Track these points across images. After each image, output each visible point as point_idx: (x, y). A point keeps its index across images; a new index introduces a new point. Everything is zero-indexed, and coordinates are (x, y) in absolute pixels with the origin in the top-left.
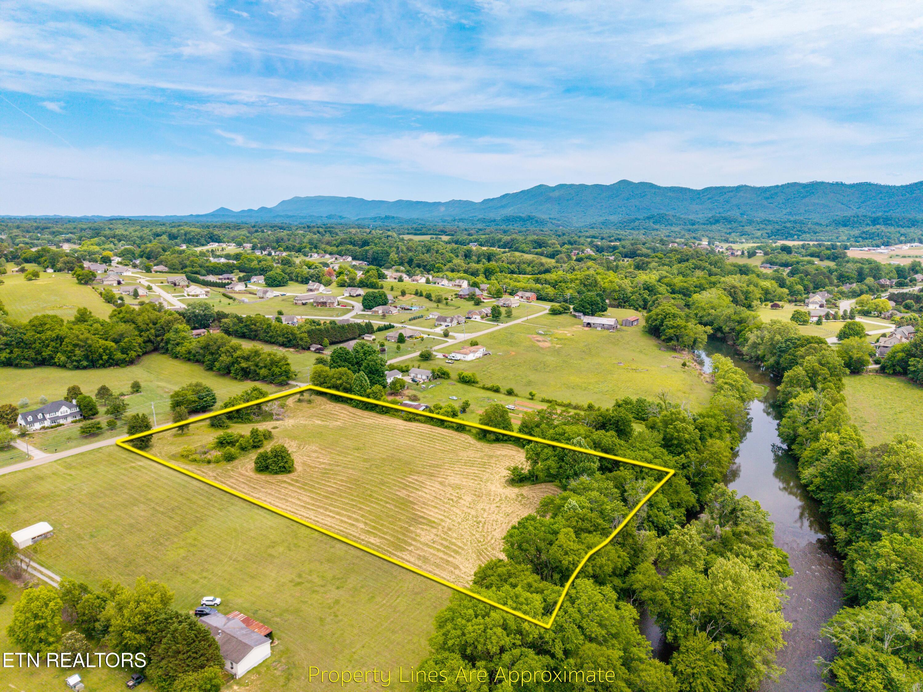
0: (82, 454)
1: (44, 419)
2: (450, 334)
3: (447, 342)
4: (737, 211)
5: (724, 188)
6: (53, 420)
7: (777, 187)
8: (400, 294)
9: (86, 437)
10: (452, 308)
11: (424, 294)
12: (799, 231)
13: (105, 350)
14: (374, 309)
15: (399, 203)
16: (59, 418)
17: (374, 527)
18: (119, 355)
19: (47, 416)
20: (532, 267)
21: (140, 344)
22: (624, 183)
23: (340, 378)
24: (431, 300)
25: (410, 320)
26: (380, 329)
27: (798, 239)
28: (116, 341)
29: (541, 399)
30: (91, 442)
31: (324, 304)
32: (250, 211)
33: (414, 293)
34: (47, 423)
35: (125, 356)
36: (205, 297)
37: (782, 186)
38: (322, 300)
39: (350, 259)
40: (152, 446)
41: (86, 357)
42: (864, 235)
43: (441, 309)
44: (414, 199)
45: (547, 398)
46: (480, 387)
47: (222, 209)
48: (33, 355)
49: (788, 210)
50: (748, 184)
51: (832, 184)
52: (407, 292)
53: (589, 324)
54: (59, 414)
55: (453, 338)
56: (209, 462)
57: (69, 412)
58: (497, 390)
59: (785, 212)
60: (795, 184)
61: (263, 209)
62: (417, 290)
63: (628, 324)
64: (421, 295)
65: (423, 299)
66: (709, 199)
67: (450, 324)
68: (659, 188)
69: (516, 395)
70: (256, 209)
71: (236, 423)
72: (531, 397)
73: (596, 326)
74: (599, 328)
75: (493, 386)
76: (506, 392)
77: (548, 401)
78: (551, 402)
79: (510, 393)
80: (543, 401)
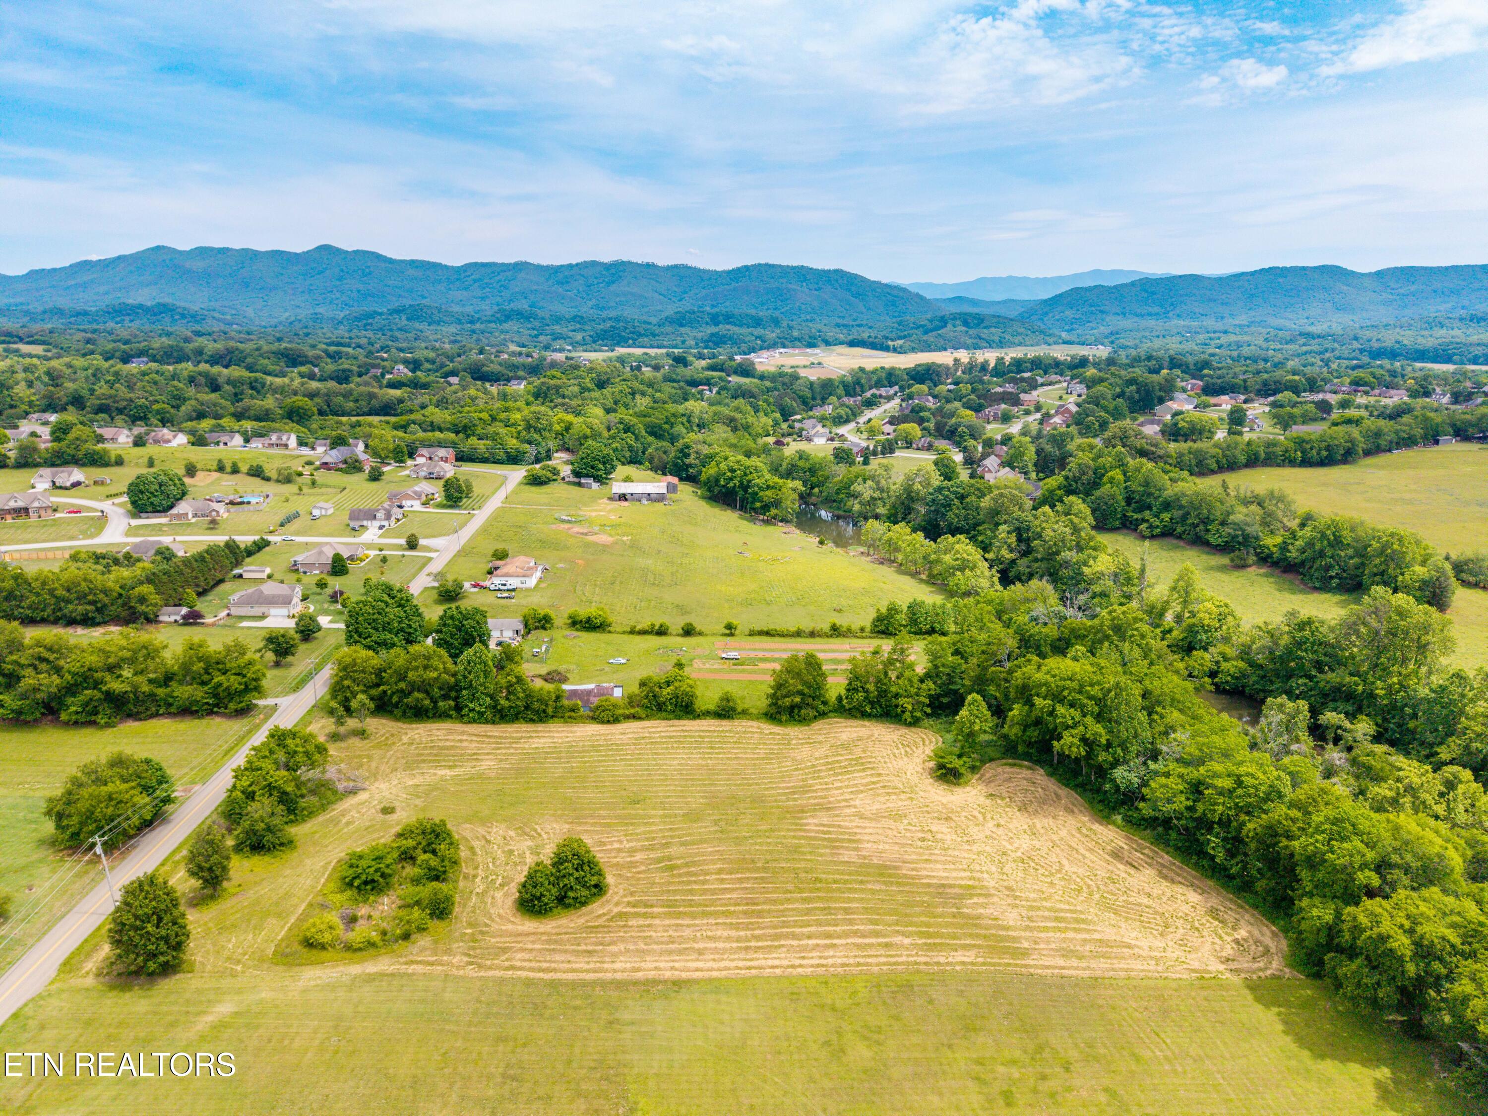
2: (422, 542)
3: (430, 558)
4: (524, 301)
5: (494, 264)
7: (570, 266)
8: (184, 472)
11: (244, 468)
12: (633, 333)
14: (173, 512)
22: (325, 249)
24: (268, 479)
25: (282, 525)
26: (250, 552)
27: (634, 346)
29: (747, 633)
31: (20, 512)
33: (215, 467)
37: (577, 265)
38: (13, 504)
42: (714, 339)
43: (316, 494)
49: (594, 302)
50: (530, 260)
51: (641, 265)
52: (199, 466)
53: (622, 497)
55: (429, 549)
58: (661, 632)
59: (590, 304)
60: (594, 264)
62: (220, 461)
64: (235, 471)
66: (475, 281)
67: (386, 523)
68: (391, 261)
69: (700, 634)
72: (728, 632)
73: (636, 498)
74: (644, 501)
75: (653, 625)
76: (681, 631)
77: (761, 633)
78: (767, 633)
79: (688, 632)
80: (752, 634)
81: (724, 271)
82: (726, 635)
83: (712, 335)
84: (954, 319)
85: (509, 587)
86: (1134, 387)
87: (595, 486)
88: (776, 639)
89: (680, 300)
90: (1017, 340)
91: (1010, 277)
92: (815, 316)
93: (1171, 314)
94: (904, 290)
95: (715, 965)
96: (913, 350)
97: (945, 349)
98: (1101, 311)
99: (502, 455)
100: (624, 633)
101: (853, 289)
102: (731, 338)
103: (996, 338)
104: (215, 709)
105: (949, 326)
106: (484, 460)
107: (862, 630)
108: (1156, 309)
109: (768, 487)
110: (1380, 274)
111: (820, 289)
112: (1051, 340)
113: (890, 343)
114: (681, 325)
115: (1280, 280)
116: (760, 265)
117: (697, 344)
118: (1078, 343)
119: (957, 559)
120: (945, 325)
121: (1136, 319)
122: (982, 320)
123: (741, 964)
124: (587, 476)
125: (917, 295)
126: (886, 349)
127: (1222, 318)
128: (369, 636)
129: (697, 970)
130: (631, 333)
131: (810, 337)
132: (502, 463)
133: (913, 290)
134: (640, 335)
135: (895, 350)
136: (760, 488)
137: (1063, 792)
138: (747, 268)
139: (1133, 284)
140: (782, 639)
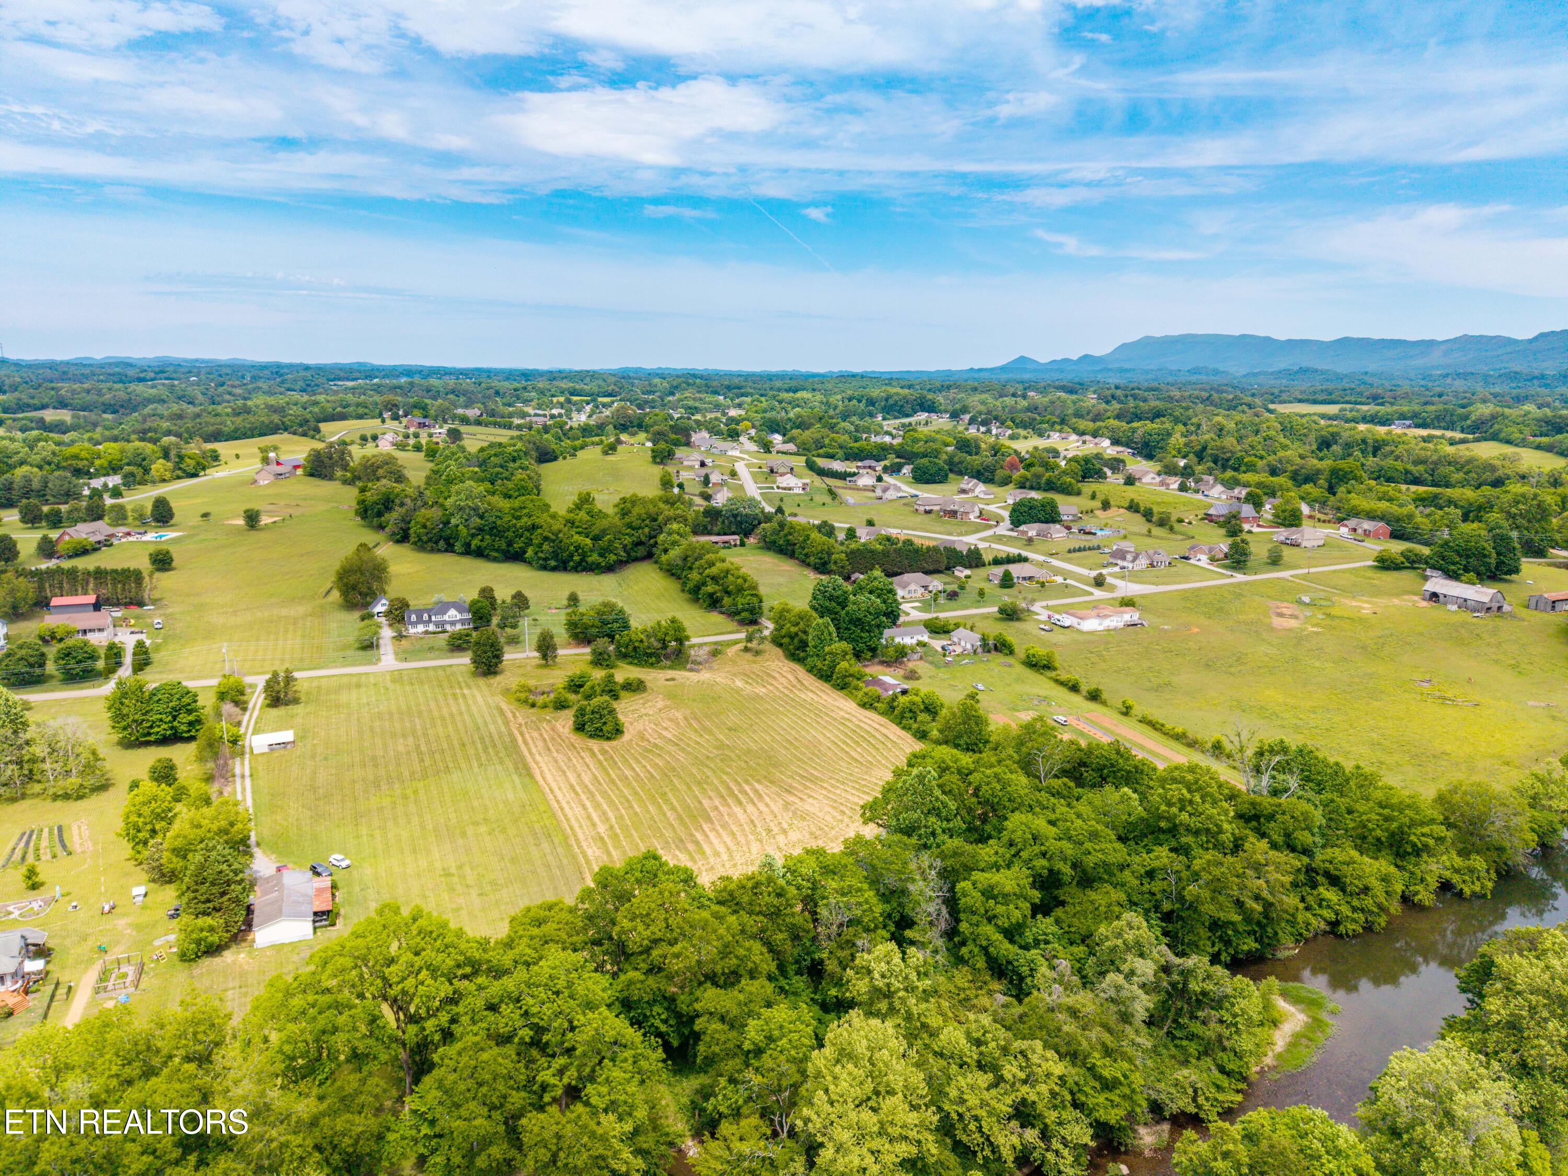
0: (426, 668)
1: (430, 621)
2: (1109, 581)
3: (1092, 594)
6: (437, 624)
8: (1100, 505)
9: (452, 651)
10: (1180, 537)
11: (1142, 509)
13: (577, 548)
14: (1021, 528)
15: (1344, 343)
16: (445, 622)
17: (616, 835)
18: (594, 558)
19: (433, 618)
20: (1466, 473)
21: (625, 546)
23: (797, 624)
24: (1150, 521)
25: (1069, 551)
26: (997, 562)
28: (596, 539)
29: (1139, 718)
30: (453, 657)
31: (953, 514)
32: (1066, 361)
33: (1128, 505)
34: (431, 628)
35: (601, 560)
36: (801, 492)
38: (952, 507)
39: (1107, 443)
40: (501, 672)
41: (555, 555)
43: (1155, 537)
44: (1377, 337)
45: (1154, 718)
46: (1051, 678)
47: (1022, 359)
48: (504, 546)
52: (1112, 503)
53: (1434, 596)
54: (446, 618)
55: (1112, 588)
56: (533, 705)
57: (459, 617)
58: (1074, 688)
61: (1086, 358)
62: (1132, 500)
63: (1541, 605)
64: (1137, 511)
65: (1138, 517)
67: (1130, 565)
69: (1104, 703)
70: (1075, 358)
71: (631, 663)
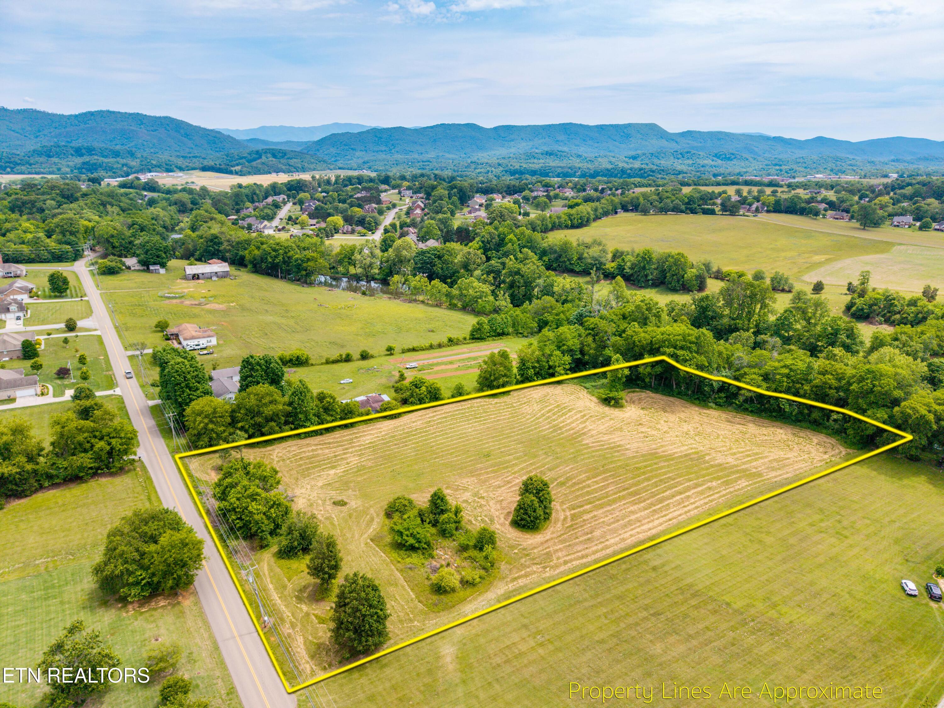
58: (348, 359)
72: (389, 353)
73: (208, 277)
74: (214, 278)
75: (341, 355)
76: (359, 357)
77: (409, 350)
78: (414, 350)
79: (364, 356)
80: (404, 352)
81: (71, 116)
82: (388, 355)
83: (84, 163)
84: (266, 153)
85: (202, 346)
86: (456, 190)
87: (162, 271)
88: (420, 352)
89: (37, 137)
90: (312, 166)
91: (281, 127)
92: (157, 150)
93: (393, 151)
94: (219, 133)
95: (651, 525)
96: (249, 173)
97: (270, 173)
98: (352, 149)
99: (46, 255)
100: (322, 364)
101: (182, 131)
102: (100, 166)
103: (300, 166)
104: (99, 471)
105: (263, 157)
106: (30, 261)
107: (465, 339)
108: (383, 148)
109: (308, 260)
110: (496, 129)
111: (156, 130)
112: (332, 167)
113: (233, 169)
114: (49, 156)
115: (448, 131)
116: (101, 111)
117: (72, 171)
118: (348, 169)
119: (476, 292)
120: (260, 157)
121: (374, 154)
122: (285, 154)
123: (661, 520)
124: (155, 264)
125: (229, 136)
126: (231, 173)
127: (422, 154)
128: (197, 389)
129: (650, 529)
130: (7, 162)
131: (166, 164)
132: (48, 262)
133: (225, 133)
134: (17, 164)
135: (236, 173)
136: (302, 261)
137: (671, 399)
138: (91, 114)
139: (368, 132)
140: (424, 352)
